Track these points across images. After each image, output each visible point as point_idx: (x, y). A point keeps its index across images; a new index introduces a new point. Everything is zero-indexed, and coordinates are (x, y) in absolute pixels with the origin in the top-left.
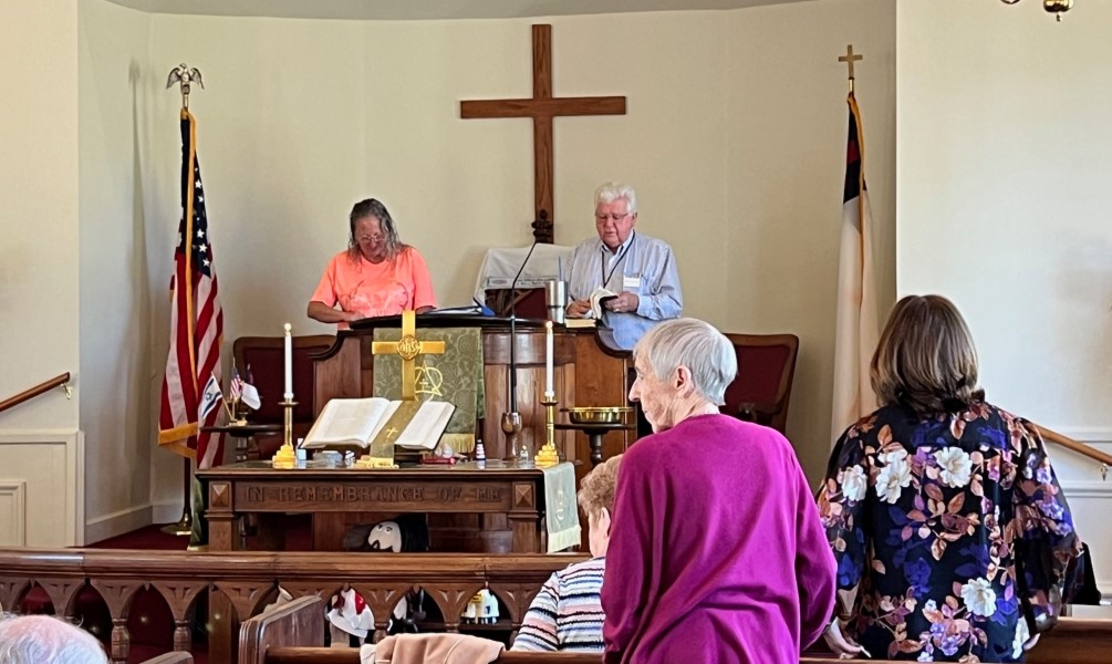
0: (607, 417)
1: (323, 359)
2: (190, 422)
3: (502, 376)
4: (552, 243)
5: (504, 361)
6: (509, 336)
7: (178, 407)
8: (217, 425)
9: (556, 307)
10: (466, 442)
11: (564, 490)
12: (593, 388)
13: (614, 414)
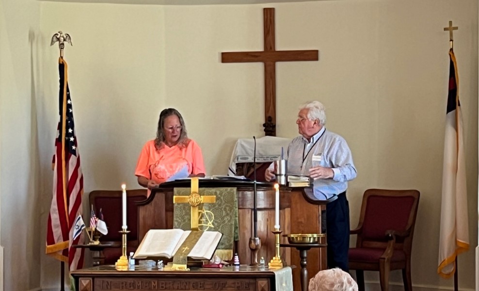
0: (310, 240)
1: (143, 205)
2: (64, 240)
3: (248, 216)
4: (275, 135)
5: (250, 207)
6: (253, 192)
7: (57, 232)
8: (80, 243)
9: (280, 175)
10: (228, 255)
11: (286, 283)
12: (301, 222)
13: (314, 238)
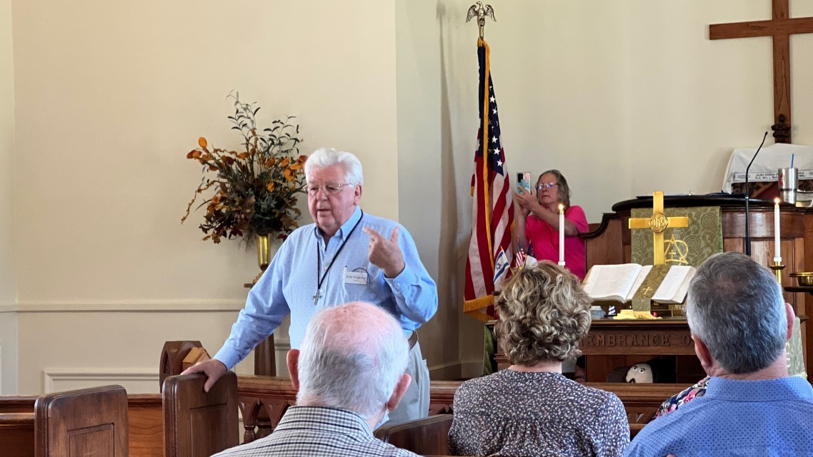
1: (592, 237)
2: (489, 293)
3: (738, 247)
4: (789, 142)
5: (740, 235)
6: (744, 215)
7: (478, 281)
9: (788, 190)
